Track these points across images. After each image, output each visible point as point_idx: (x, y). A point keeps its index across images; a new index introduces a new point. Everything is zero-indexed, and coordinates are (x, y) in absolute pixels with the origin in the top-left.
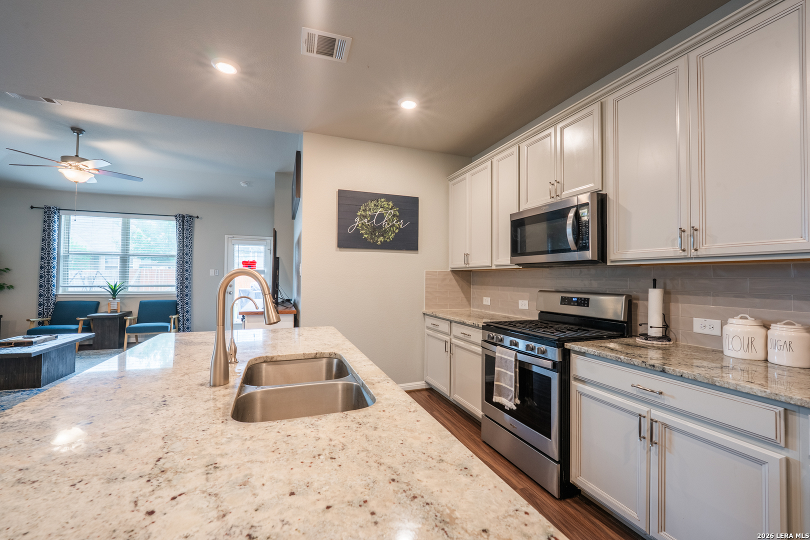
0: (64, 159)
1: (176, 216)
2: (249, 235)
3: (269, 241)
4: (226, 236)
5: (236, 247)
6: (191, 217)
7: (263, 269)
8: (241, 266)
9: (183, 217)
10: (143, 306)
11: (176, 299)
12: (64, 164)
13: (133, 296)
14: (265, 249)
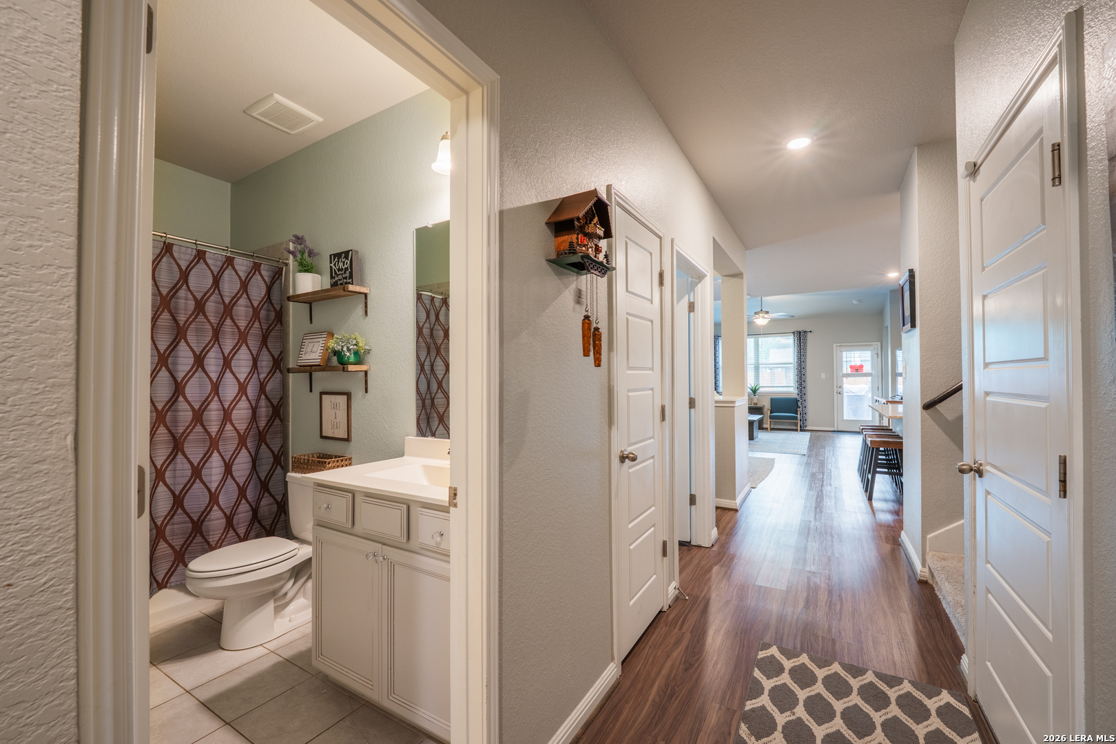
0: (756, 313)
1: (794, 333)
2: (857, 342)
3: (876, 346)
4: (835, 345)
5: (844, 353)
6: (805, 332)
7: (870, 372)
8: (849, 370)
9: (800, 332)
10: (773, 401)
11: (797, 396)
12: (757, 316)
13: (764, 394)
14: (872, 354)
